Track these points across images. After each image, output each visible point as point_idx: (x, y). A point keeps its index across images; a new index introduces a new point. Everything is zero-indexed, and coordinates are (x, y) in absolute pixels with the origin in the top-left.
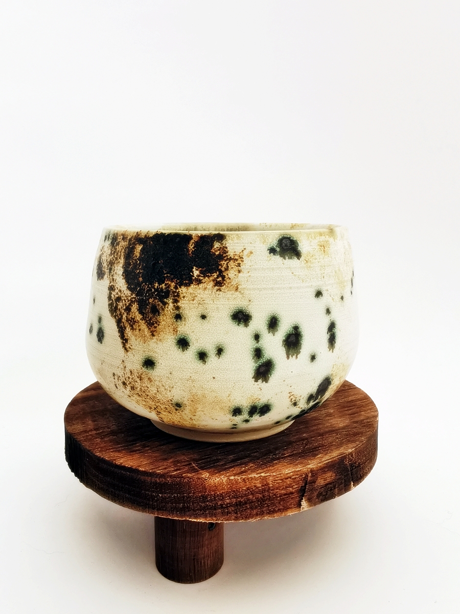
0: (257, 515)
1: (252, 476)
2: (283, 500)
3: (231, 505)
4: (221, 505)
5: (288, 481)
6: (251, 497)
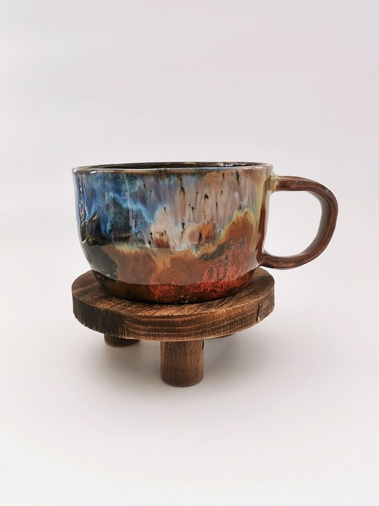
0: (240, 328)
1: (237, 306)
2: (251, 318)
3: (227, 325)
4: (223, 326)
5: (252, 307)
6: (237, 318)
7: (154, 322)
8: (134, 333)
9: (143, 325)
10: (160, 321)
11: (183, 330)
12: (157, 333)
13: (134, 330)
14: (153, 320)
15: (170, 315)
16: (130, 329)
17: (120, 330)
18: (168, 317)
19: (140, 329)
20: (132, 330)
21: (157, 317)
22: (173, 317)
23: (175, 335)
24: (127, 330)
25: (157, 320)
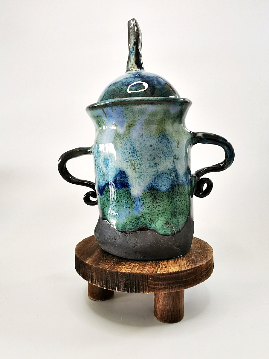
7: (169, 277)
8: (154, 288)
9: (161, 281)
10: (173, 276)
11: (187, 281)
12: (171, 286)
13: (154, 286)
14: (168, 276)
15: (179, 271)
16: (150, 286)
17: (142, 287)
18: (178, 272)
19: (158, 285)
20: (152, 286)
21: (171, 273)
22: (181, 271)
23: (182, 285)
24: (148, 287)
25: (171, 276)
